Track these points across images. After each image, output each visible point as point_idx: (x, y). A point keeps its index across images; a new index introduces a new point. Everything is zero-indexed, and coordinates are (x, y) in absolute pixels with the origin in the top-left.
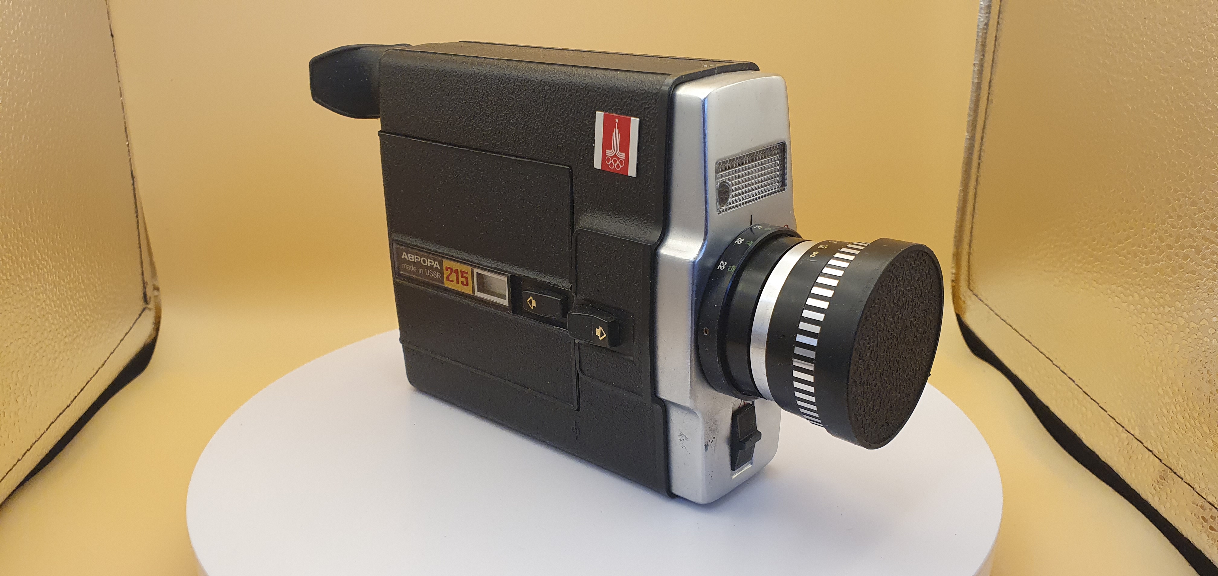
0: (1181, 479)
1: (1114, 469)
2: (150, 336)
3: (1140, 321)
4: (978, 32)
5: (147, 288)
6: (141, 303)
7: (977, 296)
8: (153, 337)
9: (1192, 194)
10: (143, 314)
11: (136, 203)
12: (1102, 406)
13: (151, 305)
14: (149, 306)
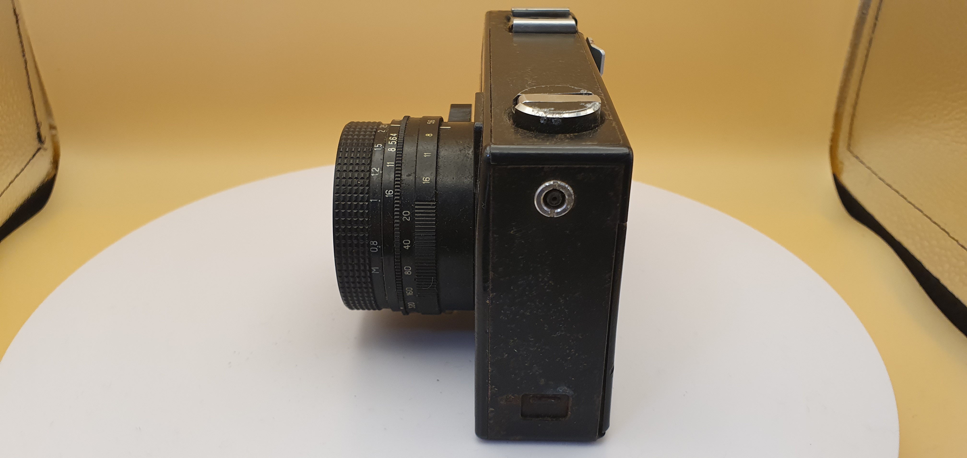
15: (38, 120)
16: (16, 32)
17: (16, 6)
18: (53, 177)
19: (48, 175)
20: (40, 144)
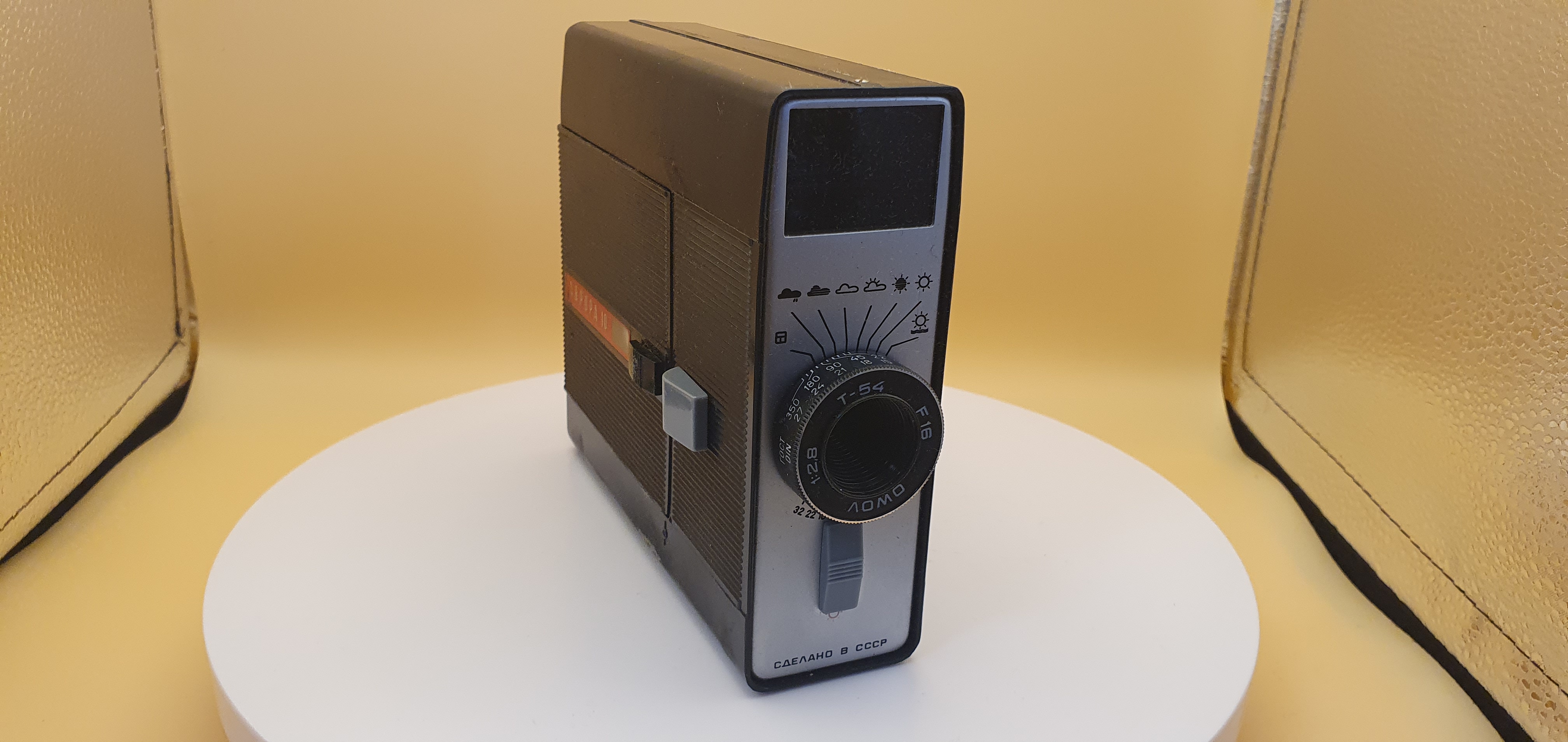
0: (1498, 631)
1: (1416, 612)
3: (1457, 421)
4: (1272, 35)
5: (181, 317)
6: (171, 336)
8: (186, 380)
9: (1533, 259)
10: (174, 350)
11: (170, 206)
12: (1404, 530)
13: (186, 339)
14: (182, 340)
15: (179, 307)
16: (165, 194)
17: (169, 162)
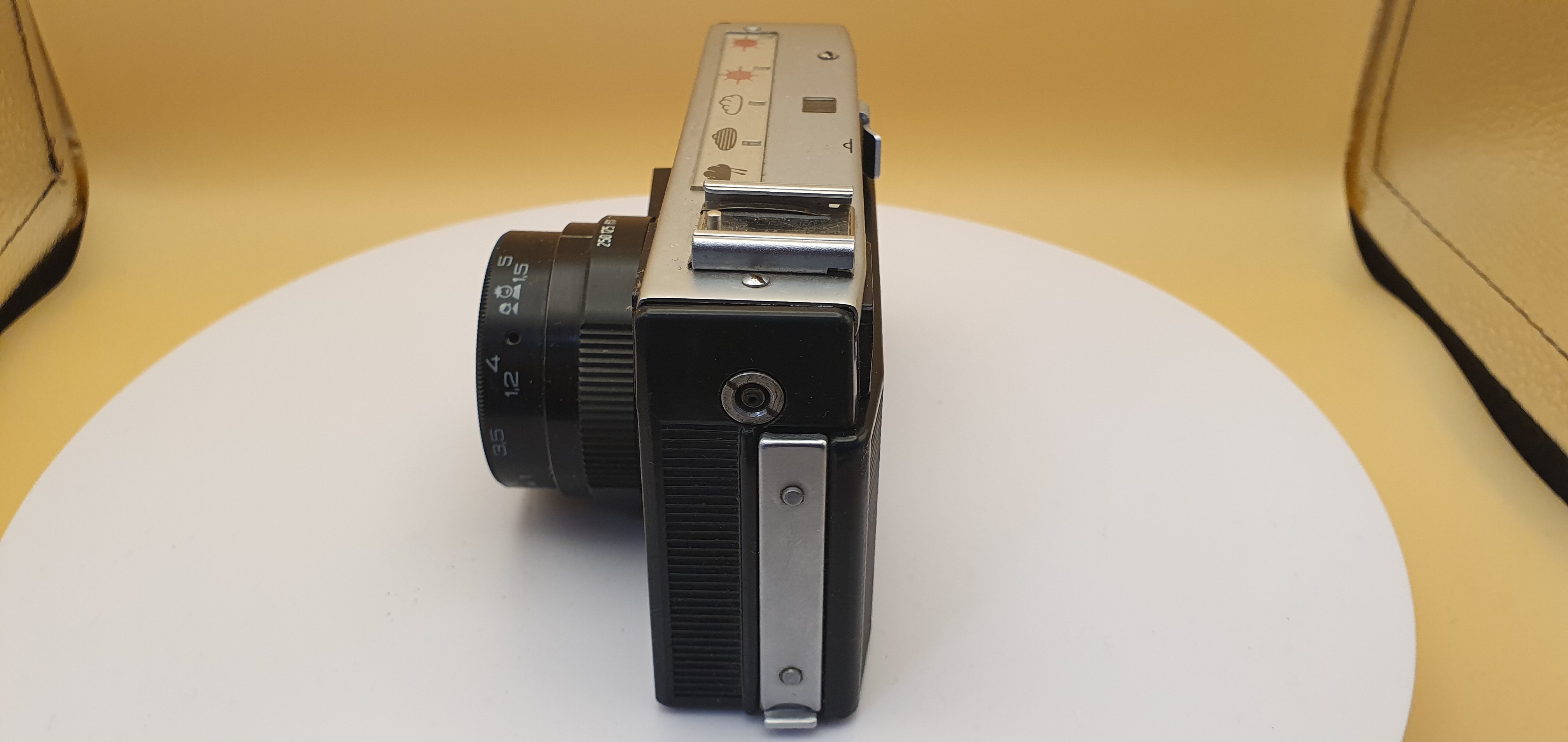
2: (68, 224)
7: (1388, 185)
18: (79, 224)
19: (70, 222)
20: (54, 174)
